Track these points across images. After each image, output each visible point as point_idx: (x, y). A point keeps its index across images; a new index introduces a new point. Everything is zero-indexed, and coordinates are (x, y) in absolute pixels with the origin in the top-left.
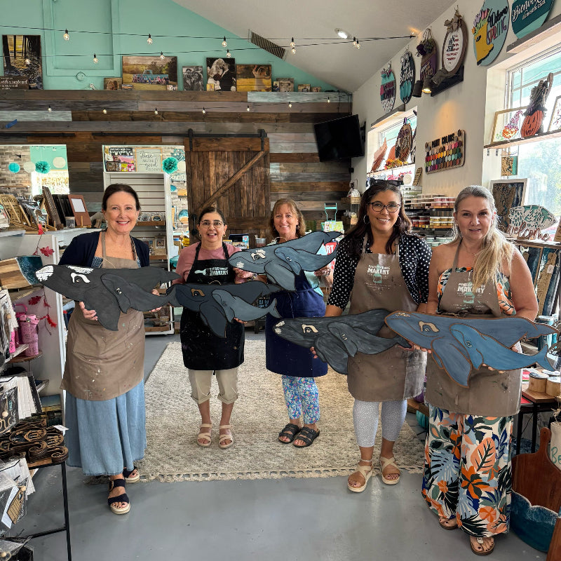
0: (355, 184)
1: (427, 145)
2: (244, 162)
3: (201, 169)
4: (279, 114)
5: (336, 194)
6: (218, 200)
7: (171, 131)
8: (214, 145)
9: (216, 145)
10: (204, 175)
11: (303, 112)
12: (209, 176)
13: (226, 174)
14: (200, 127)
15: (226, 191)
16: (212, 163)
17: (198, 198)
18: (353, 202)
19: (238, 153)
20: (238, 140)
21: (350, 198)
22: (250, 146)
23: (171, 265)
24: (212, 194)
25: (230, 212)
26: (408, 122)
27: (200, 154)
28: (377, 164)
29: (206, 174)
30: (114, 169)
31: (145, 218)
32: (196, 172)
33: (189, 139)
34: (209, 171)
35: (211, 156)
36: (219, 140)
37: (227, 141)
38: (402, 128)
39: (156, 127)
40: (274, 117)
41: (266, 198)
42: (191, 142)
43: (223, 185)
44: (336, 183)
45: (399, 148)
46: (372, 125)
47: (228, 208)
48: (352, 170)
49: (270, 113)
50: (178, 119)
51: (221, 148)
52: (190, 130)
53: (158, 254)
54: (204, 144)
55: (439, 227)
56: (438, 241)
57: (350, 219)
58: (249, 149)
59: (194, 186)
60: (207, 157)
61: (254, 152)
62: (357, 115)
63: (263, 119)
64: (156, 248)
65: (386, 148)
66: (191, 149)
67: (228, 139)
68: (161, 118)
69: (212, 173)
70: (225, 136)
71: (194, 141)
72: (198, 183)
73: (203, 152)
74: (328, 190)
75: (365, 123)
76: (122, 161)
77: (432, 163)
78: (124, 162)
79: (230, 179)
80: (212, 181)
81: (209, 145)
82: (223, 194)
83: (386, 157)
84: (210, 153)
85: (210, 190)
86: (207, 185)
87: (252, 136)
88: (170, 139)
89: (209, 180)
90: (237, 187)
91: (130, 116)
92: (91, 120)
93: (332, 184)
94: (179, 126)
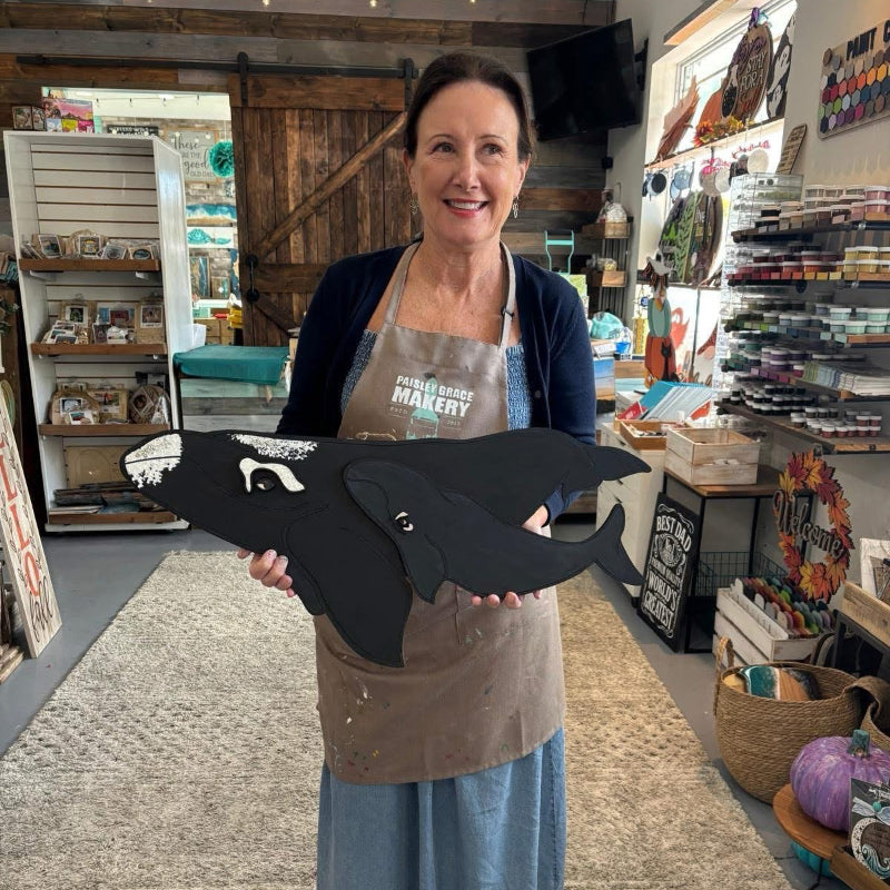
0: (616, 194)
1: (829, 57)
2: (366, 136)
3: (267, 149)
4: (446, 23)
5: (571, 218)
6: (304, 223)
7: (196, 55)
8: (297, 93)
9: (300, 93)
10: (274, 164)
11: (504, 20)
12: (285, 168)
13: (323, 164)
14: (264, 50)
15: (323, 202)
16: (294, 137)
17: (262, 216)
18: (609, 233)
19: (350, 114)
20: (353, 83)
21: (603, 223)
22: (379, 98)
23: (177, 369)
24: (292, 208)
25: (332, 251)
26: (762, 21)
27: (266, 114)
28: (672, 139)
29: (278, 163)
30: (29, 123)
31: (114, 253)
32: (255, 156)
33: (240, 78)
34: (284, 155)
35: (291, 119)
36: (308, 82)
37: (325, 85)
38: (746, 38)
39: (165, 46)
40: (435, 31)
41: (413, 223)
42: (244, 84)
43: (317, 190)
44: (571, 193)
45: (732, 91)
46: (666, 38)
47: (329, 243)
48: (608, 164)
49: (427, 21)
50: (214, 28)
51: (312, 102)
52: (242, 56)
53: (144, 341)
54: (274, 91)
55: (876, 278)
56: (865, 317)
57: (601, 273)
58: (377, 105)
59: (250, 190)
60: (282, 121)
61: (388, 112)
62: (629, 21)
63: (409, 36)
64: (143, 325)
65: (696, 100)
66: (244, 101)
67: (327, 80)
68: (175, 24)
69: (292, 161)
70: (322, 72)
71: (250, 84)
72: (261, 183)
73: (271, 109)
74: (552, 208)
75: (646, 42)
76: (63, 113)
77: (846, 103)
78: (69, 116)
79: (332, 176)
80: (292, 179)
81: (286, 93)
82: (317, 209)
83: (695, 121)
84: (288, 113)
85: (287, 200)
86: (279, 188)
87: (383, 75)
88: (196, 77)
89: (285, 177)
90: (348, 192)
91: (103, 19)
92: (13, 25)
93: (563, 193)
94: (217, 45)
